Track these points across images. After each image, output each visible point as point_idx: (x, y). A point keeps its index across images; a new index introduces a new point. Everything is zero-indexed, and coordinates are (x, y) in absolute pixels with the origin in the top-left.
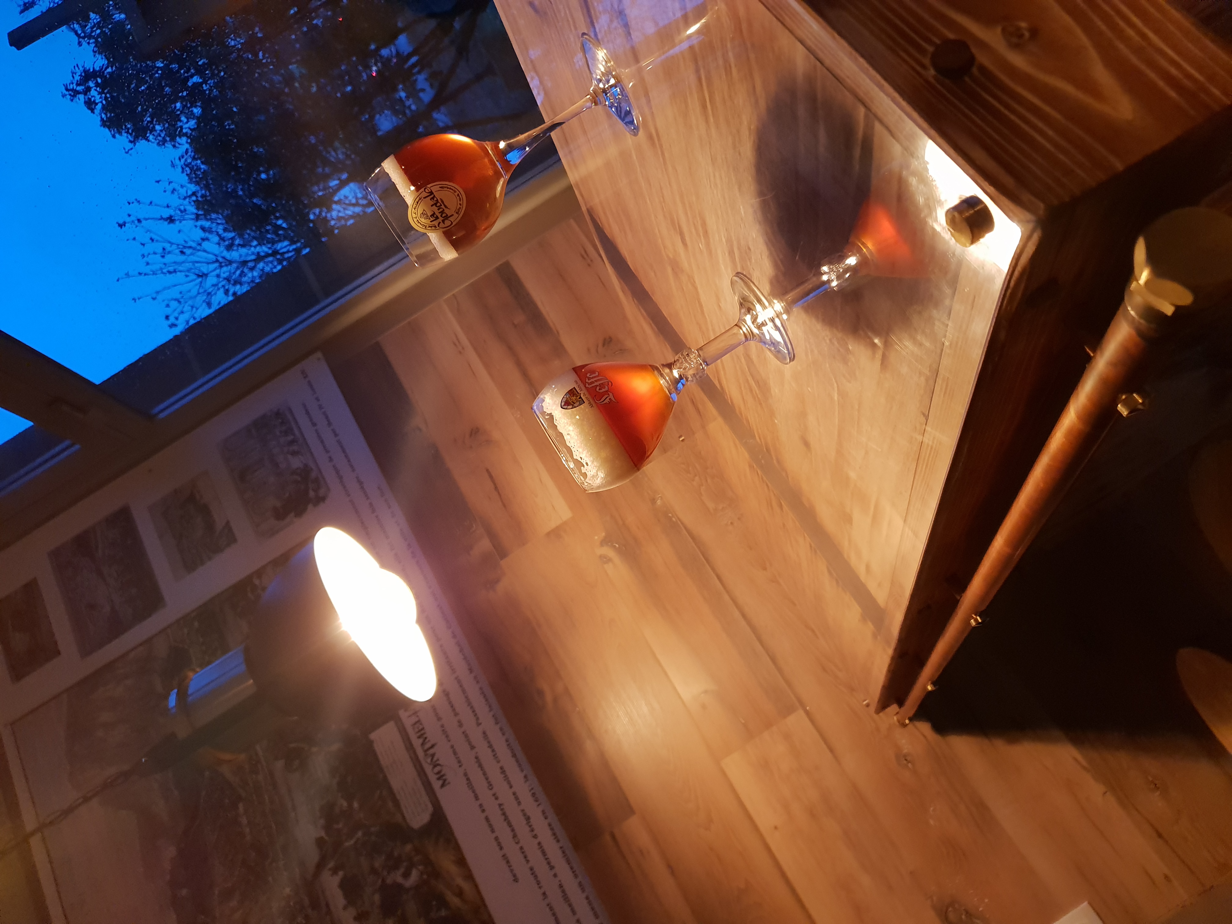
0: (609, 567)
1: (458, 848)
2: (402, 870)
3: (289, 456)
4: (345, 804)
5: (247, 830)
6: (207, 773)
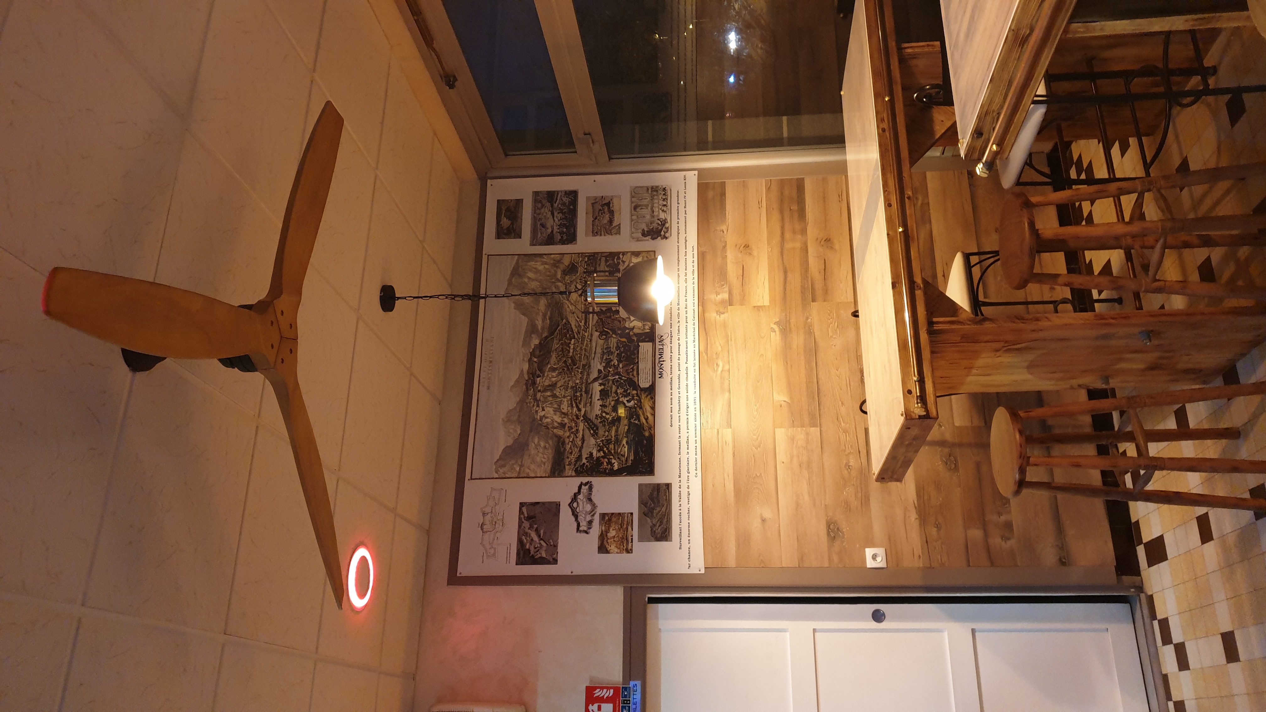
0: (773, 334)
1: (654, 403)
2: (628, 399)
3: (660, 211)
4: (617, 362)
5: (571, 351)
6: (564, 321)
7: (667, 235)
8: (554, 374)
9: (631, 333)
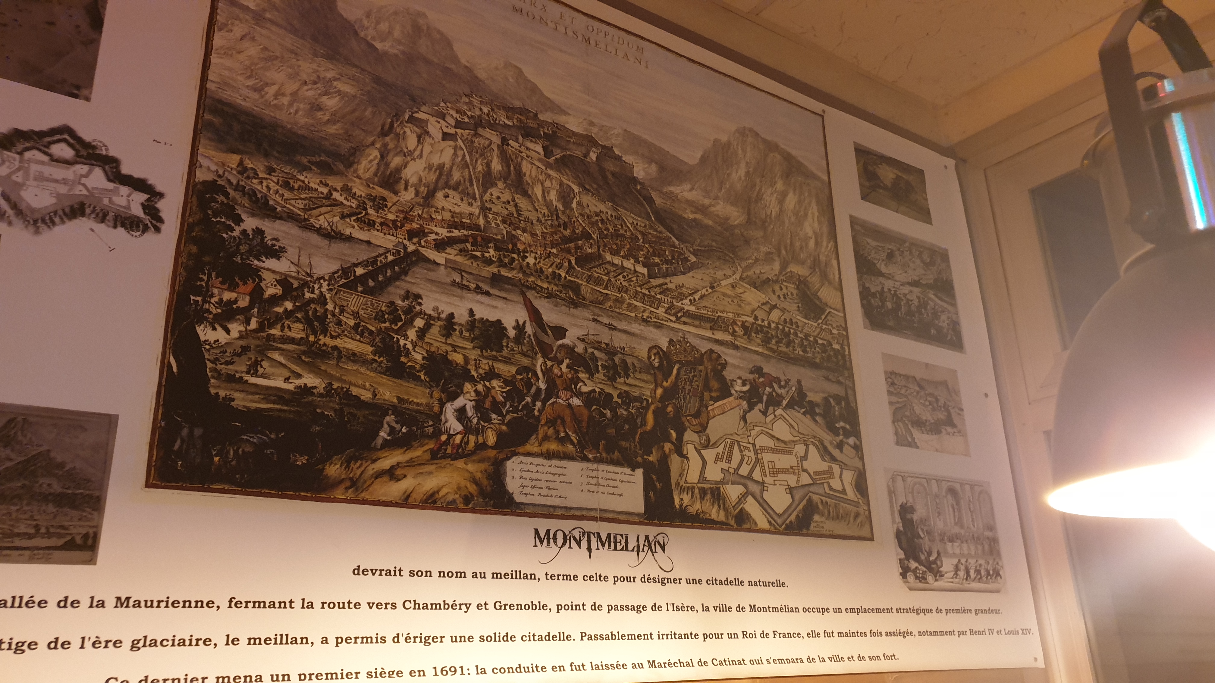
7: (910, 577)
8: (553, 196)
9: (667, 446)
